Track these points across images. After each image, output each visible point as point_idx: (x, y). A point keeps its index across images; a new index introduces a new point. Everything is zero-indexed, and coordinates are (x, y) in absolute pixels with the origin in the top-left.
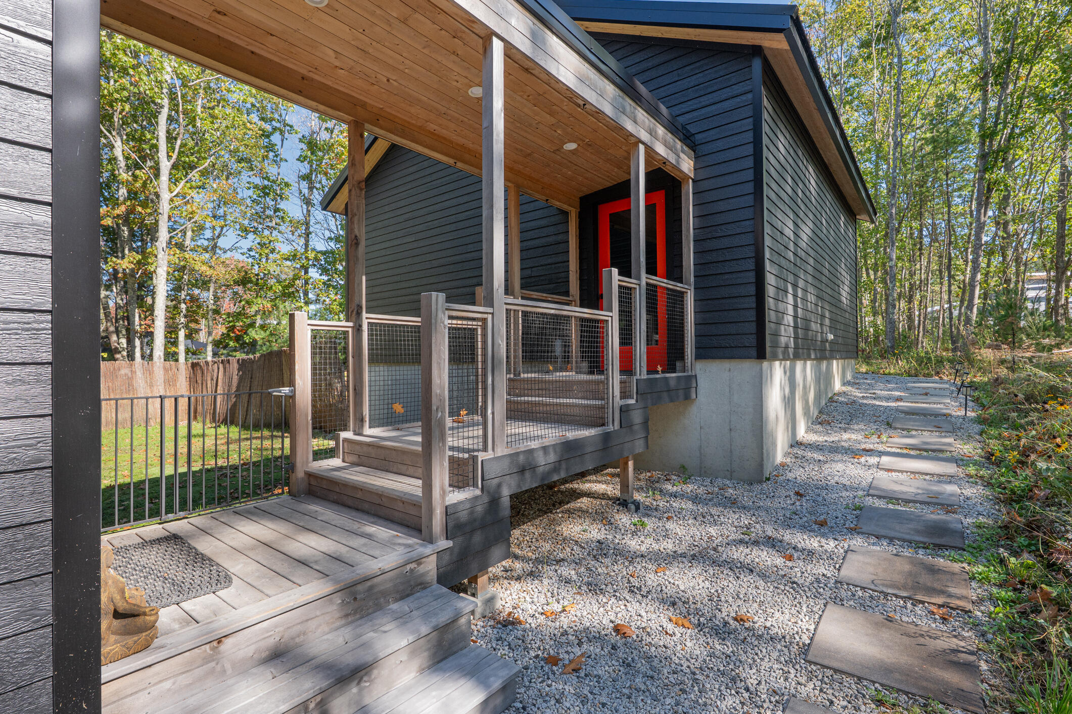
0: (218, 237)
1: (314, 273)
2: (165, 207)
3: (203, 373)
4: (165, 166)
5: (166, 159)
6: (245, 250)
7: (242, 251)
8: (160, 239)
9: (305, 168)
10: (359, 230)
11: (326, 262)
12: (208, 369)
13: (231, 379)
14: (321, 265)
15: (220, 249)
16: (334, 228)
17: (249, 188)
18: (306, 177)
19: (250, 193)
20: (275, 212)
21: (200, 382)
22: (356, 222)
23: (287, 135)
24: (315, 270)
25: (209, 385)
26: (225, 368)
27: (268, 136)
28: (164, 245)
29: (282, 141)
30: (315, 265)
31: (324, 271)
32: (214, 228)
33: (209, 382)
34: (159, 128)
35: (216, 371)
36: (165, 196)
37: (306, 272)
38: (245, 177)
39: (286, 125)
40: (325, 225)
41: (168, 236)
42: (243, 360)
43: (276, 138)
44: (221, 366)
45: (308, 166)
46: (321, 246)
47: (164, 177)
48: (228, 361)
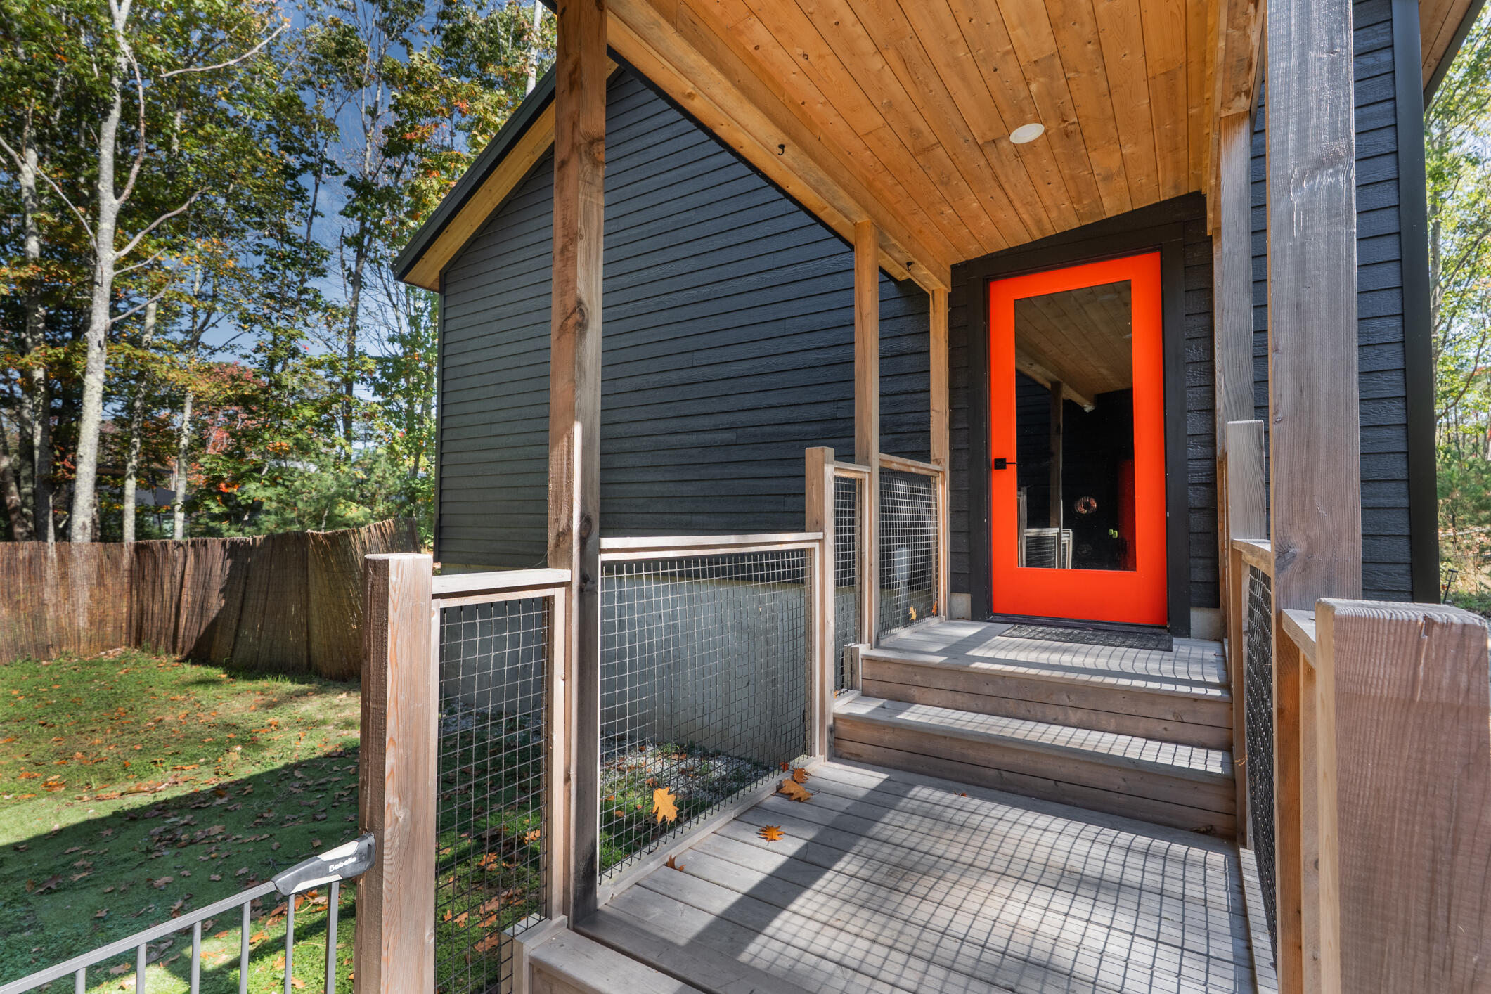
0: (202, 329)
1: (362, 392)
2: (106, 272)
3: (156, 563)
4: (110, 205)
5: (111, 195)
6: (248, 352)
7: (243, 352)
8: (95, 326)
9: (352, 227)
10: (588, 286)
11: (383, 374)
12: (165, 557)
13: (208, 576)
14: (374, 379)
15: (206, 348)
16: (393, 323)
17: (259, 254)
18: (356, 242)
19: (260, 260)
20: (301, 293)
21: (149, 578)
22: (581, 258)
23: (325, 176)
24: (364, 386)
25: (167, 586)
26: (197, 556)
27: (293, 177)
28: (101, 337)
29: (317, 185)
30: (364, 379)
31: (381, 389)
32: (194, 312)
33: (167, 580)
34: (103, 142)
35: (181, 560)
36: (108, 256)
37: (349, 390)
38: (251, 236)
39: (323, 161)
40: (381, 319)
41: (109, 321)
42: (233, 543)
43: (306, 180)
44: (191, 552)
45: (358, 224)
46: (374, 350)
47: (107, 225)
48: (205, 544)
